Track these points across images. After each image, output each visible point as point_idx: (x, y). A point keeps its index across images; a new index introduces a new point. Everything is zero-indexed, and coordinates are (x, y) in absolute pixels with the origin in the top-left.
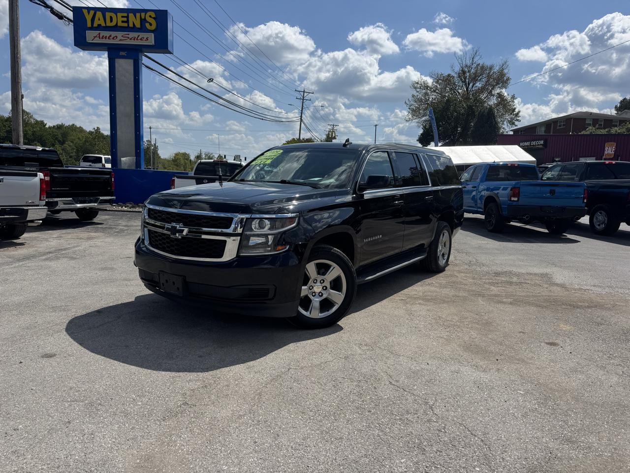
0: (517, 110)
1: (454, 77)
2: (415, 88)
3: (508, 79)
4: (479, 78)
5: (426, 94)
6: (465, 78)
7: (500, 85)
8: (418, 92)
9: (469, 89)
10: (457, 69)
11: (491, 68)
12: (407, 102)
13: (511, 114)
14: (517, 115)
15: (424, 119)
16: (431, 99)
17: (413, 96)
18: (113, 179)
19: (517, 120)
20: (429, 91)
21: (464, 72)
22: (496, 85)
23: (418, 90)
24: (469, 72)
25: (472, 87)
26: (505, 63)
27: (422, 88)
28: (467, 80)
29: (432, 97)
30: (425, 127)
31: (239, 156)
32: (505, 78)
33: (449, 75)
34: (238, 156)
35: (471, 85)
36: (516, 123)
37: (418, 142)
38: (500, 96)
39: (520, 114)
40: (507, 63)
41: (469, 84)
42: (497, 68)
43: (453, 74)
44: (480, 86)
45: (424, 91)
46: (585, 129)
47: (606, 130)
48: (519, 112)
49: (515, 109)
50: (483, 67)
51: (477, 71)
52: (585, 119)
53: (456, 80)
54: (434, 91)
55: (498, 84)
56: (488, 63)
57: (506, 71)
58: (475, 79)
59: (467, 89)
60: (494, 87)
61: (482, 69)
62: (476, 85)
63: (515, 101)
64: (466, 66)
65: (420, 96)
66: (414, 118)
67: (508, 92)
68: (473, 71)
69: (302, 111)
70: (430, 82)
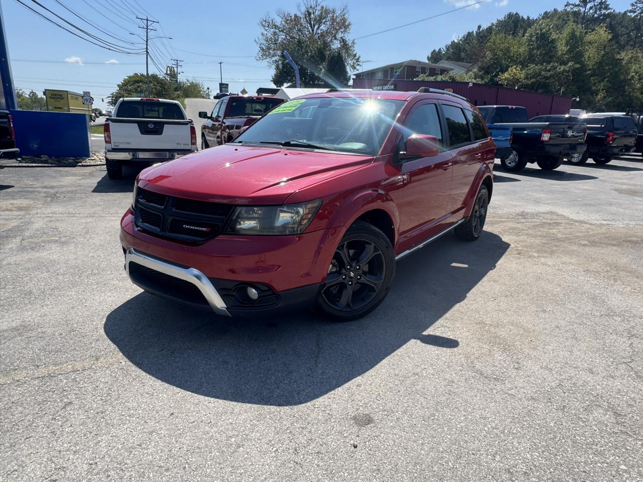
0: (357, 56)
1: (301, 18)
2: (264, 26)
3: (349, 24)
4: (323, 21)
5: (275, 33)
6: (310, 20)
7: (342, 30)
8: (266, 30)
9: (315, 32)
10: (303, 9)
11: (334, 12)
12: (257, 40)
13: (353, 59)
14: (358, 60)
15: (274, 59)
16: (280, 39)
17: (263, 34)
18: (12, 123)
19: (358, 65)
20: (277, 31)
21: (310, 14)
22: (339, 29)
23: (267, 28)
24: (313, 13)
25: (318, 28)
26: (346, 8)
27: (270, 26)
28: (312, 22)
29: (282, 36)
30: (277, 67)
31: (89, 93)
32: (347, 23)
33: (296, 16)
34: (87, 92)
35: (316, 27)
36: (358, 67)
37: (272, 83)
38: (343, 41)
39: (360, 59)
41: (314, 26)
42: (339, 12)
43: (299, 14)
44: (325, 29)
45: (272, 30)
46: (417, 76)
47: (434, 77)
48: (359, 57)
49: (356, 54)
50: (326, 10)
51: (322, 13)
52: (415, 67)
53: (303, 21)
54: (282, 31)
55: (340, 28)
56: (331, 7)
57: (346, 16)
58: (320, 20)
59: (313, 31)
60: (337, 31)
61: (325, 12)
62: (321, 28)
63: (355, 46)
64: (311, 7)
65: (269, 35)
66: (264, 57)
67: (349, 37)
68: (317, 13)
69: (147, 42)
70: (279, 21)
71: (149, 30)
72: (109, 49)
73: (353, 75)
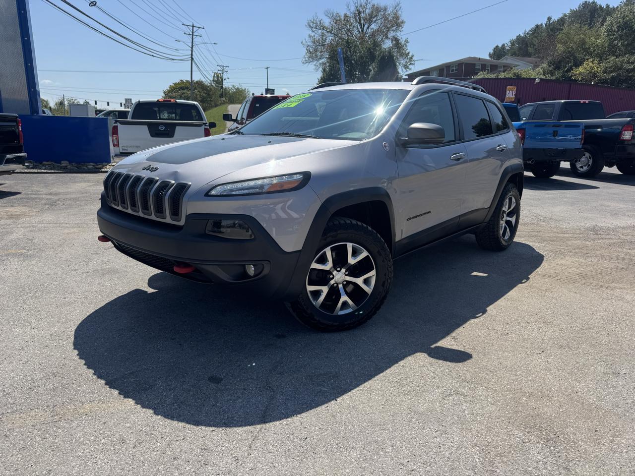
0: (411, 55)
1: (350, 18)
2: (311, 27)
3: (403, 22)
4: (374, 20)
5: (323, 35)
6: (360, 19)
7: (394, 28)
8: (314, 32)
9: (364, 31)
10: (353, 9)
11: (385, 9)
12: (304, 42)
13: (405, 58)
14: (411, 59)
15: (321, 61)
16: (328, 40)
17: (310, 36)
18: (20, 127)
19: (411, 64)
20: (325, 32)
21: (359, 13)
22: (390, 27)
23: (314, 29)
24: (364, 12)
25: (368, 28)
26: (398, 5)
27: (317, 27)
28: (362, 21)
29: (330, 38)
30: (324, 70)
32: (399, 21)
33: (346, 15)
35: (366, 26)
36: (410, 67)
38: (396, 40)
39: (414, 58)
40: (400, 5)
41: (364, 26)
42: (391, 10)
43: (348, 14)
44: (375, 28)
45: (320, 31)
46: (476, 74)
48: (413, 56)
49: (409, 53)
50: (377, 8)
51: (372, 12)
52: (474, 65)
53: (352, 20)
54: (330, 32)
55: (392, 26)
56: (382, 4)
57: (399, 13)
58: (370, 19)
59: (362, 31)
60: (388, 29)
61: (377, 10)
62: (371, 27)
63: (408, 45)
64: (361, 6)
65: (317, 37)
66: (311, 59)
67: (402, 36)
68: (368, 11)
69: (192, 48)
70: (327, 22)
71: (194, 37)
72: (153, 56)
73: (406, 75)
